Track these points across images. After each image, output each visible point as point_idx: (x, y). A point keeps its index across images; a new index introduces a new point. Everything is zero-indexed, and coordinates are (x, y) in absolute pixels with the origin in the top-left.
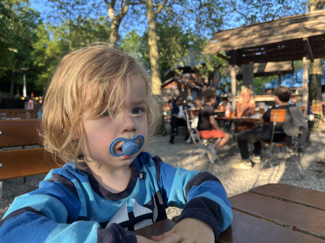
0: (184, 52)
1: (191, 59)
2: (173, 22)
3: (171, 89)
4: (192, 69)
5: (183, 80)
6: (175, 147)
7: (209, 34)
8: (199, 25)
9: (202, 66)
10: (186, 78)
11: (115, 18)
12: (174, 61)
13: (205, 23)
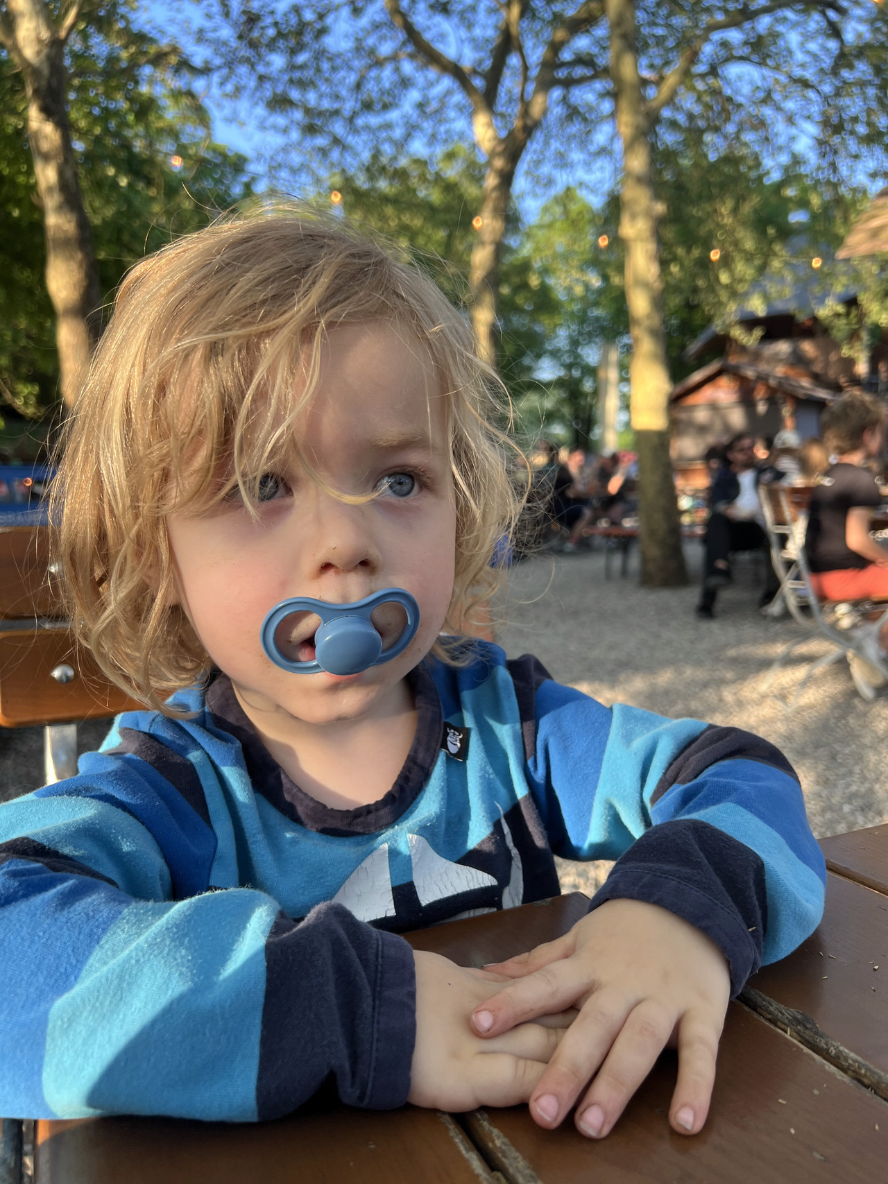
0: (768, 255)
1: (797, 280)
2: (725, 137)
3: (714, 407)
4: (803, 323)
5: (764, 367)
6: (716, 631)
7: (874, 176)
8: (836, 140)
9: (840, 309)
10: (776, 359)
11: (500, 149)
12: (724, 295)
13: (862, 129)
